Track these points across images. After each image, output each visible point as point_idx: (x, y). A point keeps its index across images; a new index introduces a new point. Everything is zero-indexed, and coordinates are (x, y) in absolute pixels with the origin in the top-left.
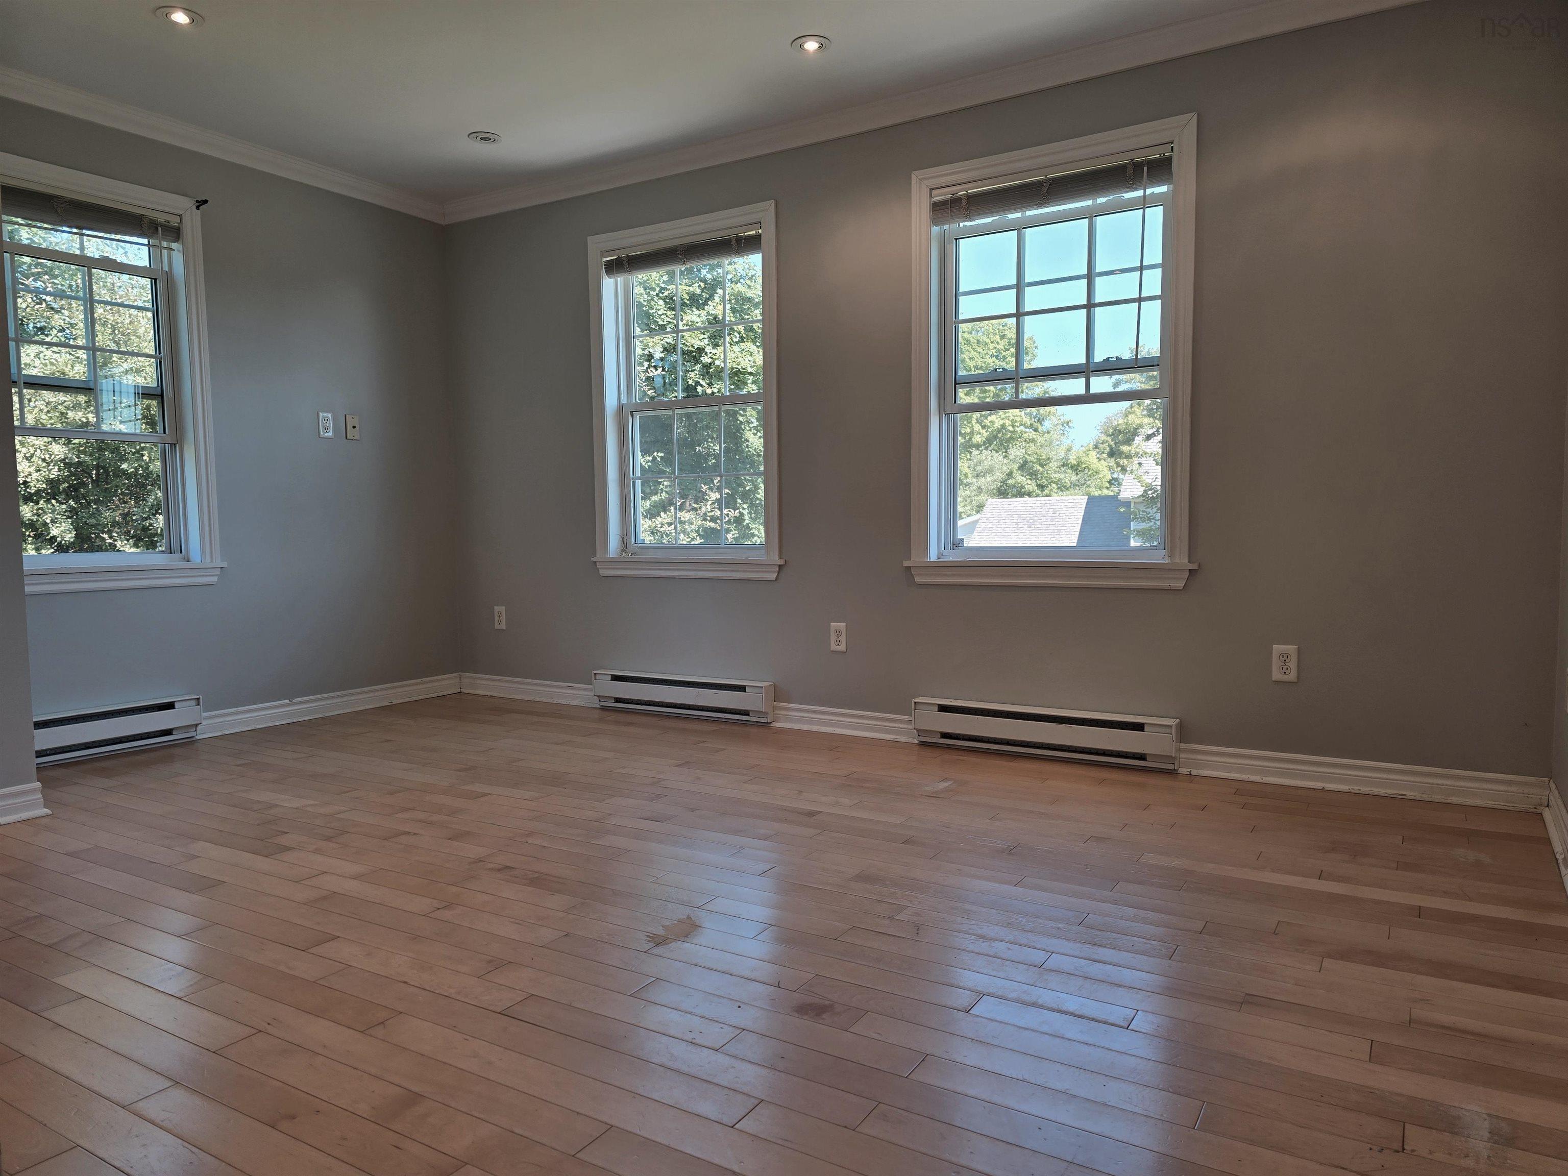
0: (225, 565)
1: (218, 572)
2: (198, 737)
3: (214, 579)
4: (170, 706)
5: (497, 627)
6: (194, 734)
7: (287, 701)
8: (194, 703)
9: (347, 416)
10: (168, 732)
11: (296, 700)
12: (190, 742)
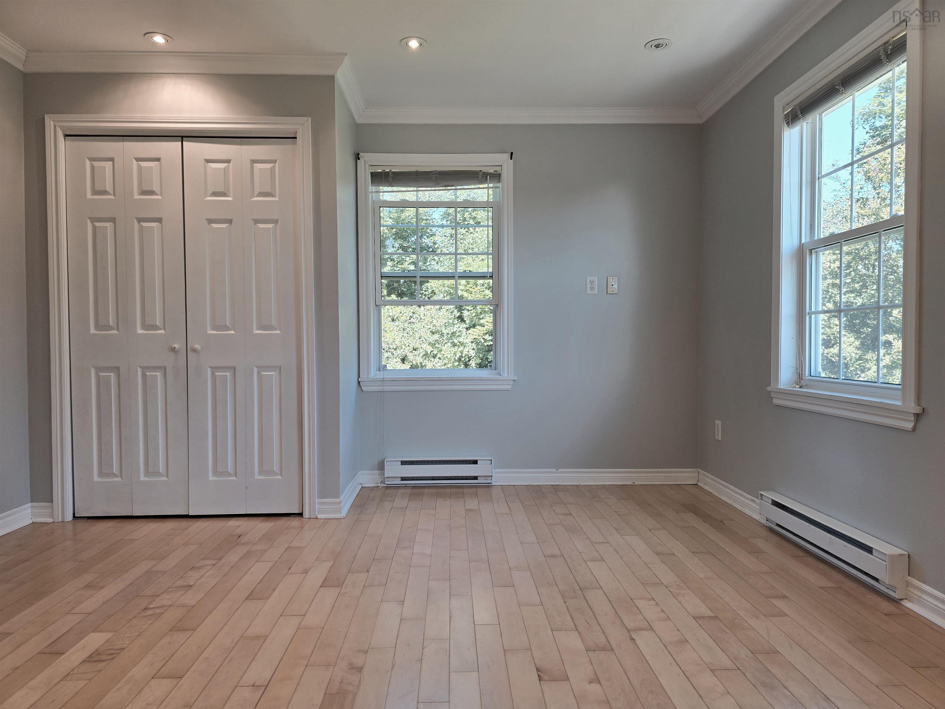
0: (516, 378)
1: (512, 383)
2: (494, 484)
3: (509, 387)
4: (475, 462)
5: (717, 437)
6: (490, 482)
7: (555, 470)
8: (489, 462)
9: (609, 278)
10: (476, 478)
11: (560, 470)
12: (489, 486)
